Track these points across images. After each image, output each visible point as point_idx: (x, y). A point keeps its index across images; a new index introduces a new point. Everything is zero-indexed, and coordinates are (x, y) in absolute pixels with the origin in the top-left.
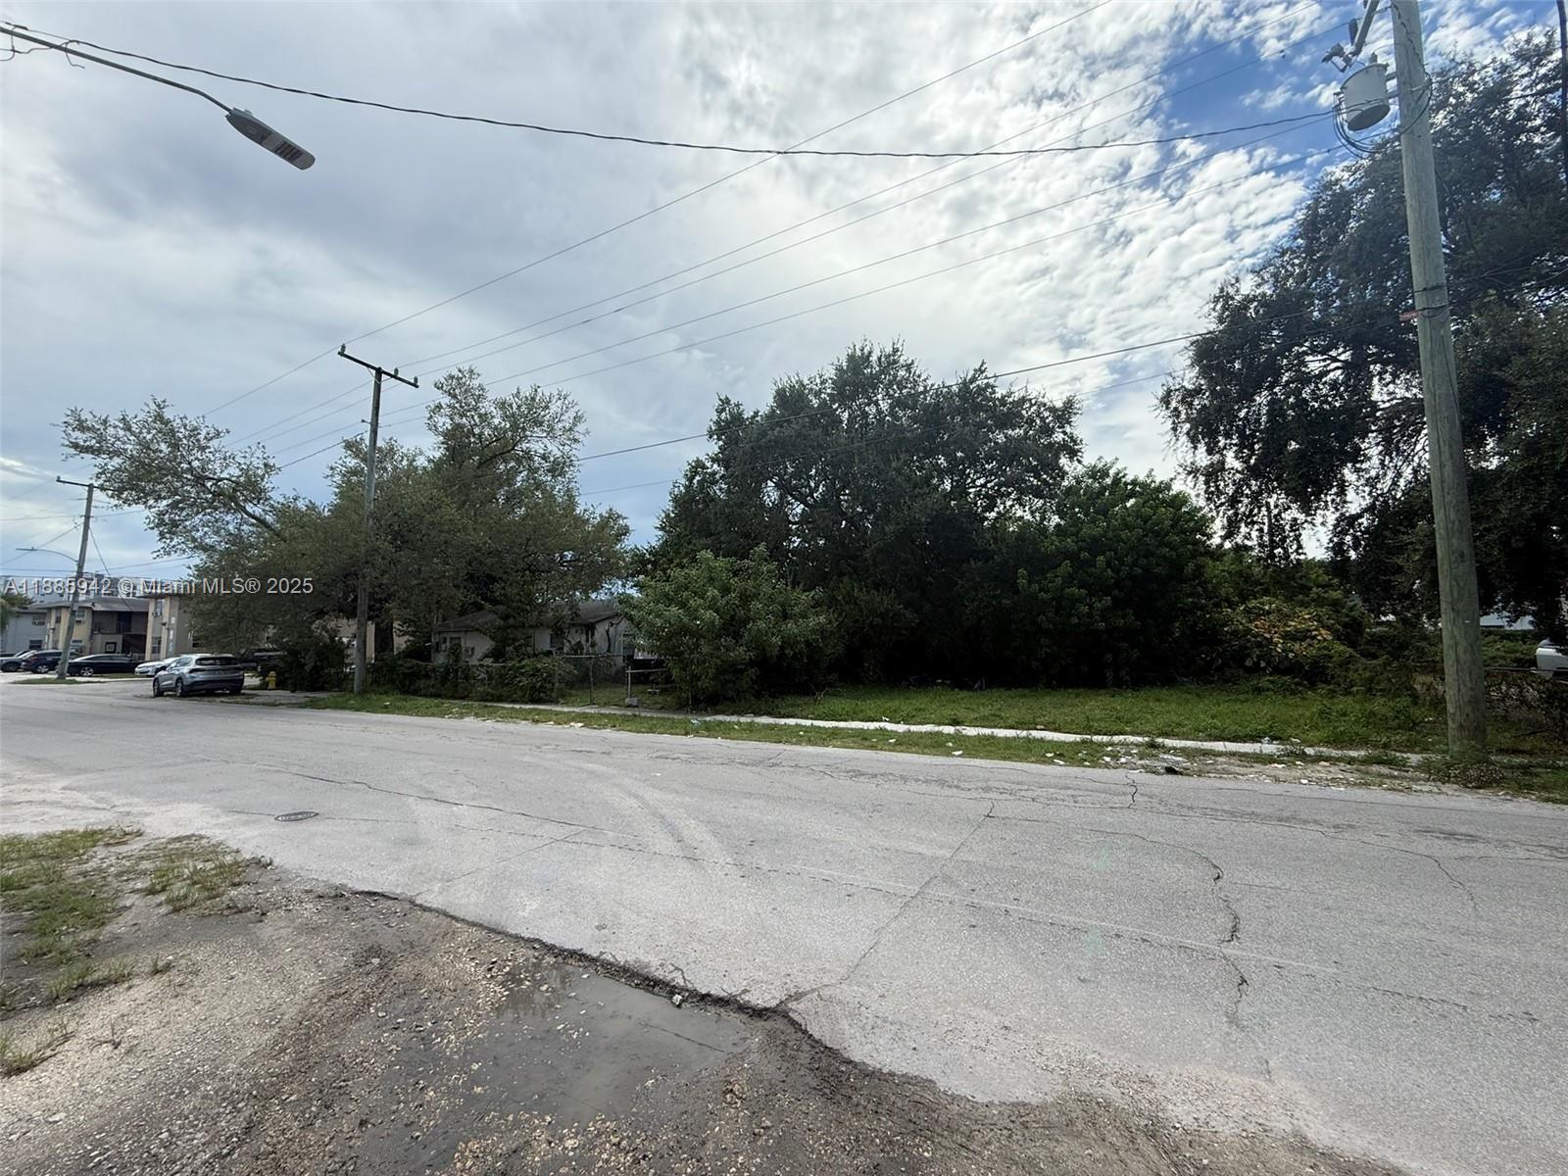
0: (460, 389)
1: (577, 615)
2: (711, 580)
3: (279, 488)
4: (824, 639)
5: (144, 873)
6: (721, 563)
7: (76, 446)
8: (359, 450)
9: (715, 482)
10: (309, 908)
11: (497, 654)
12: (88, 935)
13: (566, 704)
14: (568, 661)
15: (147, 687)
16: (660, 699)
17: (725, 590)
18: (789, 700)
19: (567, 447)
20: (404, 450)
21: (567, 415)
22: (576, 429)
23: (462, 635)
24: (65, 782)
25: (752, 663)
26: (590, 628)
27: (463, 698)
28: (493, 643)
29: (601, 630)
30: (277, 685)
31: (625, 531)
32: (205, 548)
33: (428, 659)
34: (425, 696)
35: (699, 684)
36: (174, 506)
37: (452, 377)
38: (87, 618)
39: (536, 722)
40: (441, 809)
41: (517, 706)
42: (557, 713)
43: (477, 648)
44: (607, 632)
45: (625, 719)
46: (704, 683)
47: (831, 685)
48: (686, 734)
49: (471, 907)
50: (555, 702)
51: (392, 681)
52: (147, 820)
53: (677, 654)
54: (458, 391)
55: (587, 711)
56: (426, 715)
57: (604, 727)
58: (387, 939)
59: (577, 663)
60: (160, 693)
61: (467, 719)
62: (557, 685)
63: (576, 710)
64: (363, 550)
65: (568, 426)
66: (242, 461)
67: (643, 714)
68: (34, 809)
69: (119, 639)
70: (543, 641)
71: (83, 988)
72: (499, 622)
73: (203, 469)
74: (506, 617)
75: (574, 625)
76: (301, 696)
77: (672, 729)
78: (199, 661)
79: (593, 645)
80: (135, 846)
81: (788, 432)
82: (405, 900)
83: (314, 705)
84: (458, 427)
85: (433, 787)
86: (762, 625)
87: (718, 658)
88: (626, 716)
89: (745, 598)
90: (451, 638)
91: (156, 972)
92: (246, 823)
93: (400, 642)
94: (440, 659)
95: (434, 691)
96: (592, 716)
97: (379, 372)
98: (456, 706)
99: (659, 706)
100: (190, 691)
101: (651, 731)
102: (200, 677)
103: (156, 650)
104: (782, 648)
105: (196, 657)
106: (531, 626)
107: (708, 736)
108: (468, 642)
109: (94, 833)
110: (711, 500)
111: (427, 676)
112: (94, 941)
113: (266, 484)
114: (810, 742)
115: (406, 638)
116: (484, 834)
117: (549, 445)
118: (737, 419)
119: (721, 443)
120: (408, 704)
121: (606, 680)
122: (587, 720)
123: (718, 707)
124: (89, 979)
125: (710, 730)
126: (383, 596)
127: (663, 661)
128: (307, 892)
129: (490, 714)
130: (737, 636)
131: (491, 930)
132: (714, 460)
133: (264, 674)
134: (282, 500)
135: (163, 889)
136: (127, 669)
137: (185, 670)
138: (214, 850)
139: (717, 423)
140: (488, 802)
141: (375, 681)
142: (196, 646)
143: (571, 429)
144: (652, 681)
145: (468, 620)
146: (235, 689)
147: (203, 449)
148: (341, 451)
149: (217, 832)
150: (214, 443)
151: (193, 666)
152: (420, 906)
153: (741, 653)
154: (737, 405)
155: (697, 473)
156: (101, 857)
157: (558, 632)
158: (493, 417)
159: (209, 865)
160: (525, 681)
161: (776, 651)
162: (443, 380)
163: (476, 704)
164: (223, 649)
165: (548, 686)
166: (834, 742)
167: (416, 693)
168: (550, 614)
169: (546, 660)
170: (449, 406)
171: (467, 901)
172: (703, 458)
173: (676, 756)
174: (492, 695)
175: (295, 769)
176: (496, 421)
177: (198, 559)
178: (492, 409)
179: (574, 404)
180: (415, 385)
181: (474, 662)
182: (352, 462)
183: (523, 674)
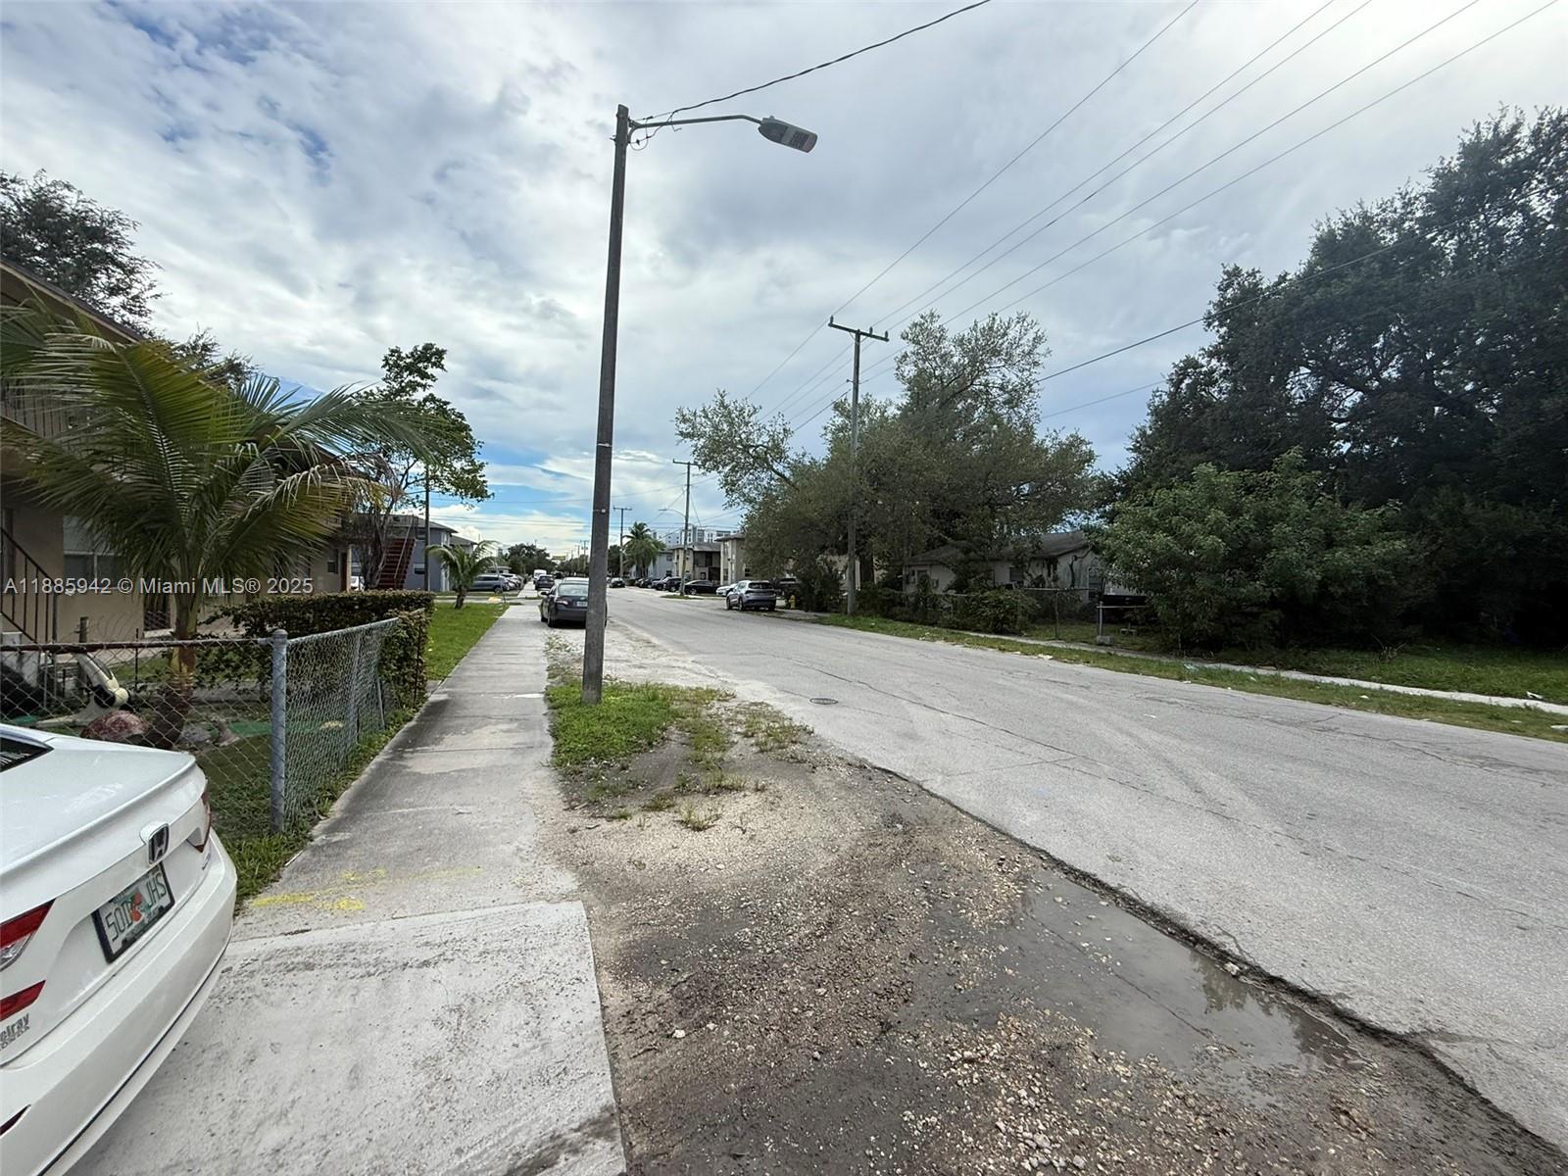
0: (923, 335)
1: (1039, 548)
2: (1212, 500)
3: (793, 448)
4: (1398, 575)
5: (740, 722)
6: (1228, 478)
7: (682, 433)
8: (844, 409)
9: (1213, 383)
10: (843, 772)
11: (959, 586)
12: (718, 755)
13: (1029, 637)
14: (1031, 594)
15: (724, 603)
16: (1138, 640)
17: (1234, 512)
18: (1334, 654)
19: (1026, 373)
20: (877, 403)
21: (1026, 337)
22: (1036, 351)
23: (927, 568)
24: (693, 658)
25: (1274, 603)
26: (1051, 562)
27: (932, 625)
28: (954, 575)
29: (1063, 564)
30: (796, 605)
31: (1090, 457)
32: (750, 501)
33: (900, 588)
34: (900, 620)
35: (1195, 624)
36: (732, 470)
37: (915, 325)
38: (691, 556)
39: (1004, 650)
40: (932, 713)
41: (982, 635)
42: (1022, 645)
43: (943, 580)
44: (1071, 566)
45: (1099, 656)
46: (1202, 624)
47: (1410, 641)
48: (1181, 679)
49: (972, 804)
50: (1018, 634)
51: (874, 606)
52: (737, 688)
53: (1163, 590)
54: (920, 338)
55: (1055, 645)
56: (902, 636)
57: (1076, 661)
58: (905, 810)
59: (1039, 596)
60: (730, 608)
61: (938, 642)
62: (1020, 617)
63: (1042, 643)
64: (850, 493)
65: (1027, 349)
66: (770, 429)
67: (1120, 654)
68: (680, 671)
69: (706, 570)
70: (1003, 575)
71: (721, 789)
72: (961, 556)
73: (748, 439)
74: (967, 551)
75: (1034, 559)
76: (811, 615)
77: (1161, 672)
78: (751, 585)
79: (1055, 579)
80: (732, 704)
81: (1337, 290)
82: (914, 783)
83: (820, 622)
84: (921, 372)
85: (920, 694)
86: (1291, 553)
87: (1221, 594)
88: (1099, 654)
89: (1264, 521)
90: (919, 572)
91: (757, 790)
92: (793, 700)
93: (879, 575)
94: (910, 590)
95: (907, 616)
96: (1061, 650)
97: (858, 334)
98: (928, 631)
99: (1138, 647)
100: (747, 607)
101: (1133, 671)
102: (751, 597)
103: (726, 578)
104: (1322, 584)
105: (748, 582)
106: (992, 560)
107: (1213, 685)
108: (934, 575)
109: (712, 691)
110: (1204, 406)
111: (901, 604)
112: (721, 759)
113: (784, 446)
114: (1382, 709)
115: (882, 571)
116: (973, 742)
117: (1006, 372)
118: (1251, 293)
119: (1223, 330)
120: (889, 626)
121: (1070, 616)
122: (1057, 654)
123: (1222, 654)
124: (723, 783)
125: (1213, 678)
126: (866, 533)
127: (1144, 598)
128: (840, 758)
129: (959, 640)
130: (1251, 569)
131: (995, 829)
132: (1211, 355)
133: (787, 597)
134: (795, 458)
135: (752, 736)
136: (710, 591)
137: (743, 591)
138: (777, 716)
139: (1220, 305)
140: (971, 715)
141: (861, 606)
142: (748, 575)
143: (1030, 353)
144: (1128, 620)
145: (934, 555)
146: (771, 607)
147: (747, 424)
148: (832, 413)
149: (777, 703)
150: (753, 419)
151: (747, 588)
152: (928, 791)
153: (1256, 588)
154: (1253, 274)
155: (1186, 375)
156: (716, 707)
157: (1019, 564)
158: (952, 356)
159: (777, 725)
160: (988, 612)
161: (1313, 589)
162: (908, 330)
163: (944, 630)
164: (763, 577)
165: (1011, 618)
166: (1431, 715)
167: (894, 617)
168: (1011, 547)
169: (1007, 592)
170: (913, 353)
171: (970, 798)
172: (1195, 354)
173: (1172, 700)
174: (958, 623)
175: (817, 667)
176: (955, 360)
177: (747, 509)
178: (952, 347)
179: (1033, 324)
180: (886, 339)
181: (939, 592)
182: (839, 421)
183: (986, 605)
